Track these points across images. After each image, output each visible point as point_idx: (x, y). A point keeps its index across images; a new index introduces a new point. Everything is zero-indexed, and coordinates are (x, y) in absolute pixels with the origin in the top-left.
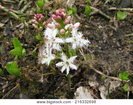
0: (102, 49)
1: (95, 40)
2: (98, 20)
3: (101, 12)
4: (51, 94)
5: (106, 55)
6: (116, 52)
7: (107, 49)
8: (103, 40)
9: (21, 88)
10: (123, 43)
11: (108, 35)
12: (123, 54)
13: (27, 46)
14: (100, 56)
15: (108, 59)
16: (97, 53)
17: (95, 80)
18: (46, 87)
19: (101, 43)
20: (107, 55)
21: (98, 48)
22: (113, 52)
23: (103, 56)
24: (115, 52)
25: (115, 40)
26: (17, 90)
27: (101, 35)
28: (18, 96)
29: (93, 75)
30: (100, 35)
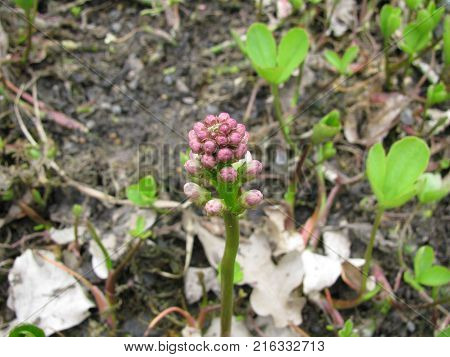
0: (124, 113)
1: (100, 86)
2: (116, 14)
5: (138, 130)
6: (174, 113)
14: (118, 136)
16: (104, 129)
20: (142, 128)
21: (110, 112)
22: (163, 115)
23: (128, 135)
25: (171, 74)
30: (117, 65)
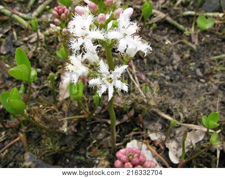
0: (171, 80)
1: (159, 65)
2: (165, 32)
3: (169, 19)
4: (80, 155)
5: (178, 90)
6: (196, 85)
7: (180, 80)
8: (173, 65)
9: (28, 144)
10: (207, 71)
11: (182, 58)
12: (207, 89)
13: (42, 72)
14: (168, 91)
15: (181, 96)
16: (162, 86)
17: (158, 130)
18: (72, 142)
19: (169, 70)
20: (180, 90)
21: (164, 78)
22: (190, 85)
23: (173, 92)
24: (193, 86)
25: (193, 66)
26: (21, 146)
27: (169, 57)
28: (22, 158)
29: (155, 121)
30: (167, 56)
